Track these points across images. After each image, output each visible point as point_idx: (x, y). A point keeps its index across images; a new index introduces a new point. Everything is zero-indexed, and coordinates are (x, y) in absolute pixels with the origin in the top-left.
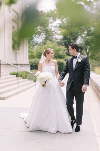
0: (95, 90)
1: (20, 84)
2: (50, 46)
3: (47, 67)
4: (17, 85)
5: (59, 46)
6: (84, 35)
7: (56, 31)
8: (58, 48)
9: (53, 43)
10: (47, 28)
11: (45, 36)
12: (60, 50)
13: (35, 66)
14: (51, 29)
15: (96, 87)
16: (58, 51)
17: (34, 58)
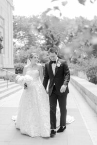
0: (80, 93)
1: (9, 87)
2: (34, 51)
3: (30, 71)
4: (6, 88)
5: (42, 50)
6: (66, 41)
7: (38, 37)
8: (42, 52)
9: (36, 48)
10: (30, 33)
11: (27, 41)
12: (43, 54)
13: (19, 70)
14: (34, 35)
15: (81, 89)
16: (42, 55)
17: (17, 62)
